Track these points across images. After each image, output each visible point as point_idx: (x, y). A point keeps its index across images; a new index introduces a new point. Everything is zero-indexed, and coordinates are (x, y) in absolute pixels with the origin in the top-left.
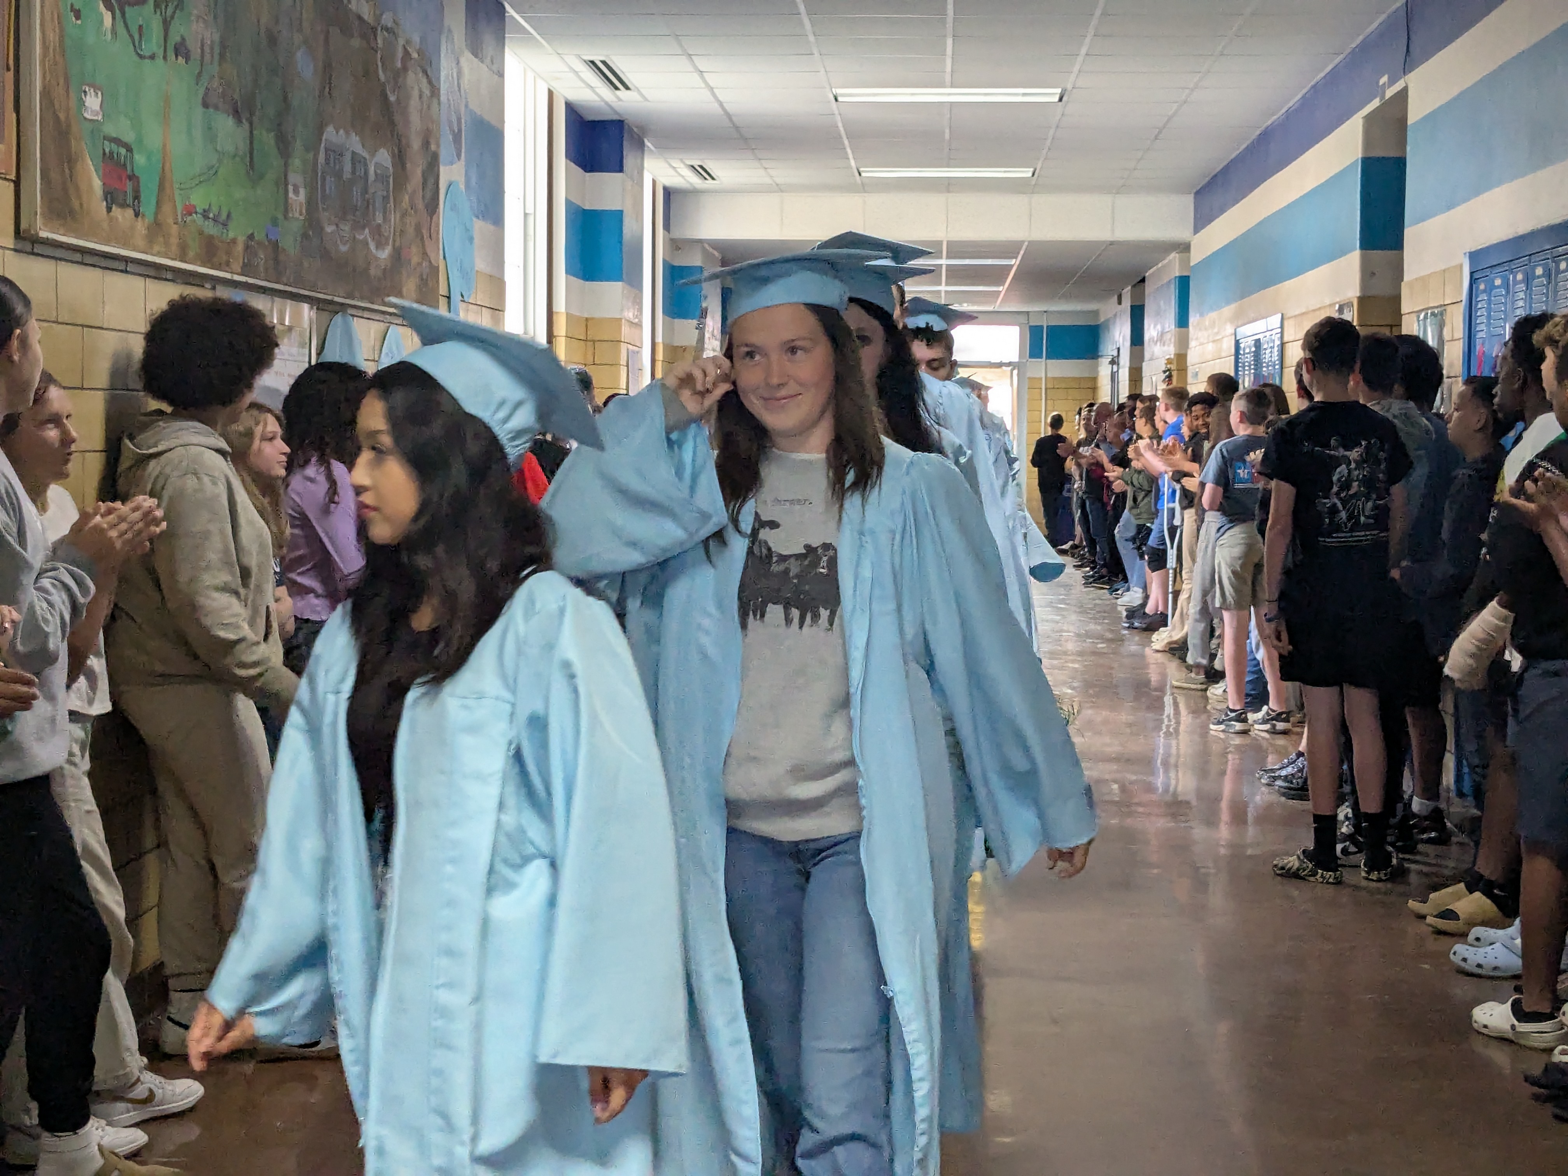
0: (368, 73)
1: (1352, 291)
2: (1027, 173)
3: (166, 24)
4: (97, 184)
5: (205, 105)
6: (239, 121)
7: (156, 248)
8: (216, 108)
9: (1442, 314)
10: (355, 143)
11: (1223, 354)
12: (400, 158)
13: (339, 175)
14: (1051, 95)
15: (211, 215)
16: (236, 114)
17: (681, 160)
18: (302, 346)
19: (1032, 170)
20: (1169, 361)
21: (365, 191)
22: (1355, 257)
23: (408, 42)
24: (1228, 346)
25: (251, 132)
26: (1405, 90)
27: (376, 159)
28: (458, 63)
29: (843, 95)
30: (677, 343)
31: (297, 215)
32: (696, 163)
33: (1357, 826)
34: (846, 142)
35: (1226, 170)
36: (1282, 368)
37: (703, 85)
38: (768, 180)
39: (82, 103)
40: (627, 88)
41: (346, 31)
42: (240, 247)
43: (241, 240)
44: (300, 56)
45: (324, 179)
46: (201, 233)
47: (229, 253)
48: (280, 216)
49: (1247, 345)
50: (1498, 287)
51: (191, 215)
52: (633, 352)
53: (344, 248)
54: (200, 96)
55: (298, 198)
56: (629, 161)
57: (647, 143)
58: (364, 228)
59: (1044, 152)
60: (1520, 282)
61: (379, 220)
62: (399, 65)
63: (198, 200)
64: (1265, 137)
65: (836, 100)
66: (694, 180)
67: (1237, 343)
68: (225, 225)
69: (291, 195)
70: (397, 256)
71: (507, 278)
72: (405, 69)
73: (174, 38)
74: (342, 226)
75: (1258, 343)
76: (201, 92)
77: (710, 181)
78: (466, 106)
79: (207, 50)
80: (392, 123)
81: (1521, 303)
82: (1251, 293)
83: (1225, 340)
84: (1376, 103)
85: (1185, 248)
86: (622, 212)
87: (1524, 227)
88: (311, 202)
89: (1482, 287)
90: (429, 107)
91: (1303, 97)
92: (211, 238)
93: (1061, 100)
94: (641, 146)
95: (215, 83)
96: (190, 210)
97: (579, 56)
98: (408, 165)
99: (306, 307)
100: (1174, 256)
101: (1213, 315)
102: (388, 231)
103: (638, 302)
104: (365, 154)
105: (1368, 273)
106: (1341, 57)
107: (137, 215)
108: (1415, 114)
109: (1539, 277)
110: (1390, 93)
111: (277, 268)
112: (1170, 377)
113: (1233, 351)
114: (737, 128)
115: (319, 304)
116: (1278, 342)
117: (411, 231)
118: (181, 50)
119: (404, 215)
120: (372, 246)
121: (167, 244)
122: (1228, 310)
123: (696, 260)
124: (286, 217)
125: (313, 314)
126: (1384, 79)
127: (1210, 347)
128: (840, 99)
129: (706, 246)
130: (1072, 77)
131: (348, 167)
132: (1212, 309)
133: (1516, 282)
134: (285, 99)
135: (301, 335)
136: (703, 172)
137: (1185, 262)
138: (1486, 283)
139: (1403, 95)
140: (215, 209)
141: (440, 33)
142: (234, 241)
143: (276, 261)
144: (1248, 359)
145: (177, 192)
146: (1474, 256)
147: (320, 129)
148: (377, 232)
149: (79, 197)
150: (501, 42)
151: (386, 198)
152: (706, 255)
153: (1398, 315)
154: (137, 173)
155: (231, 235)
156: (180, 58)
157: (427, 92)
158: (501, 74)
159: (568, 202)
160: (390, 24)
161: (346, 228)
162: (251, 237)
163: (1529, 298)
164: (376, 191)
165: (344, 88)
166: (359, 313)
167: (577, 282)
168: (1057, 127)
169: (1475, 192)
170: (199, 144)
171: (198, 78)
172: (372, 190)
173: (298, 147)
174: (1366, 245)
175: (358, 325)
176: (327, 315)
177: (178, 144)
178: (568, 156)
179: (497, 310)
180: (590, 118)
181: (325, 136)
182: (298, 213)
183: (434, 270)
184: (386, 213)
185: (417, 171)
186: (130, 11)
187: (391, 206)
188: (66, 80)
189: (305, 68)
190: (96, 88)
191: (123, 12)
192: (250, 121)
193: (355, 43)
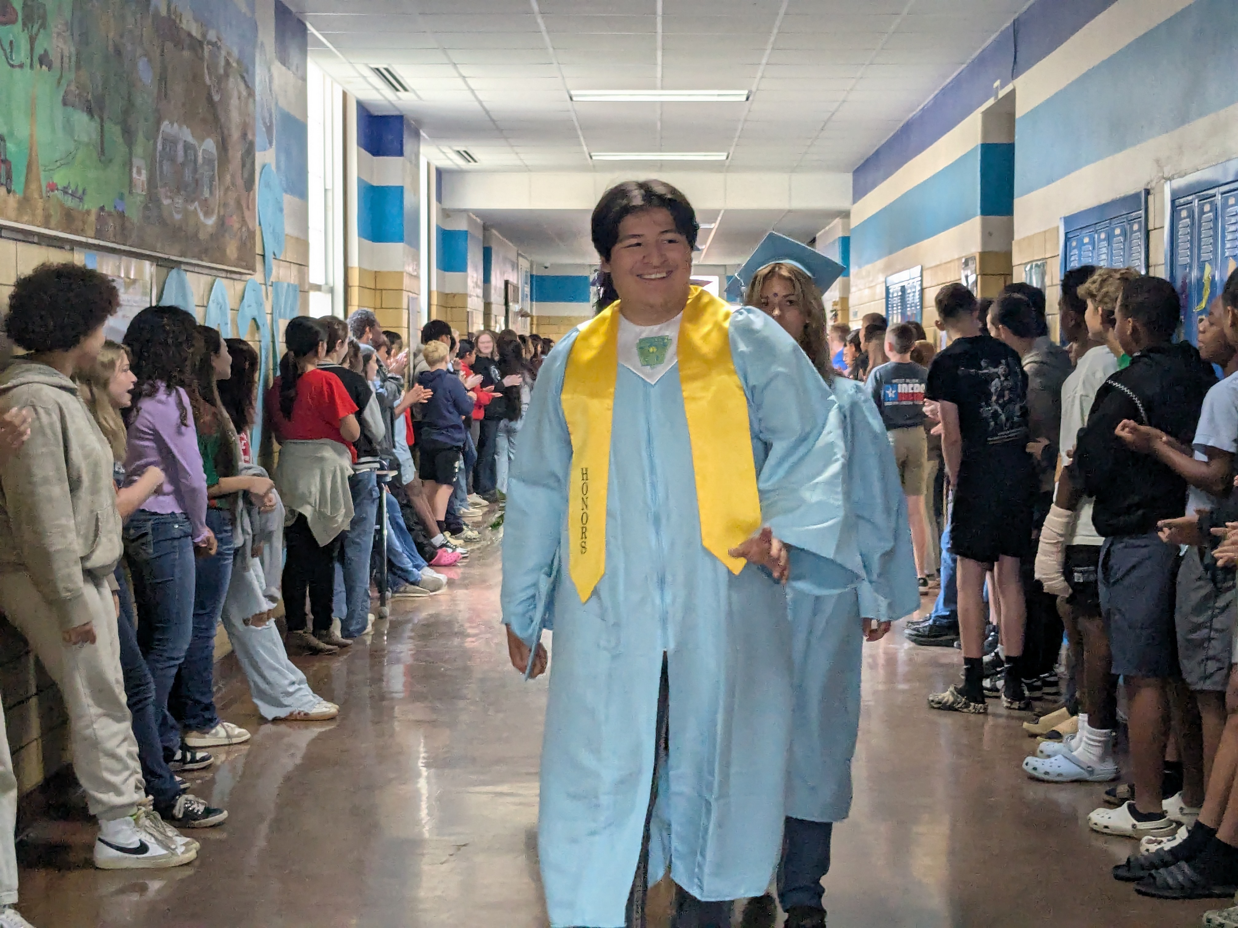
0: (196, 78)
1: (975, 248)
2: (722, 156)
3: (32, 40)
5: (65, 103)
6: (92, 116)
7: (26, 218)
8: (73, 106)
9: (1044, 265)
10: (186, 134)
11: (877, 298)
12: (223, 145)
13: (173, 160)
14: (739, 95)
15: (70, 192)
16: (90, 112)
17: (450, 147)
18: (145, 294)
19: (726, 154)
20: (835, 304)
21: (195, 170)
22: (976, 222)
23: (229, 54)
24: (880, 291)
25: (102, 126)
26: (1013, 91)
27: (203, 147)
28: (269, 70)
29: (577, 96)
30: (447, 291)
31: (139, 191)
32: (461, 149)
34: (580, 132)
35: (877, 153)
36: (922, 308)
37: (465, 87)
38: (518, 162)
40: (405, 90)
41: (178, 44)
42: (93, 218)
43: (94, 211)
44: (142, 64)
45: (161, 162)
46: (62, 206)
47: (84, 223)
48: (126, 191)
49: (895, 290)
50: (1086, 244)
51: (52, 191)
52: (413, 299)
53: (178, 217)
54: (61, 98)
55: (141, 178)
56: (408, 147)
57: (423, 133)
58: (193, 201)
59: (736, 139)
60: (1104, 240)
62: (222, 71)
63: (60, 178)
64: (907, 128)
65: (571, 99)
66: (461, 163)
67: (887, 289)
68: (81, 199)
69: (135, 175)
70: (222, 223)
71: (311, 240)
72: (227, 75)
73: (39, 51)
74: (176, 200)
75: (903, 289)
76: (62, 93)
77: (473, 163)
78: (277, 104)
79: (66, 60)
80: (216, 118)
81: (1104, 257)
82: (897, 250)
83: (878, 286)
84: (991, 102)
85: (845, 215)
86: (402, 188)
87: (1106, 198)
88: (151, 180)
89: (1074, 244)
90: (247, 104)
91: (936, 97)
92: (69, 209)
93: (747, 99)
94: (416, 135)
95: (73, 88)
96: (52, 187)
97: (366, 65)
98: (231, 153)
99: (147, 263)
100: (837, 221)
101: (868, 267)
102: (214, 203)
103: (416, 258)
104: (190, 139)
105: (987, 234)
106: (964, 66)
107: (9, 191)
108: (1021, 110)
109: (1118, 236)
110: (1002, 94)
111: (123, 233)
112: (836, 315)
113: (884, 295)
114: (493, 121)
115: (160, 262)
116: (918, 288)
117: (232, 203)
118: (44, 60)
119: (227, 189)
120: (201, 215)
121: (34, 215)
122: (880, 263)
123: (462, 225)
124: (130, 192)
125: (154, 269)
126: (997, 83)
127: (867, 292)
128: (574, 99)
129: (471, 214)
130: (757, 80)
131: (181, 153)
132: (868, 262)
133: (1100, 240)
134: (129, 100)
135: (144, 287)
136: (467, 156)
137: (846, 226)
138: (1077, 241)
139: (1011, 96)
140: (73, 187)
141: (254, 47)
142: (88, 212)
143: (123, 228)
144: (896, 301)
145: (42, 175)
146: (1068, 220)
147: (158, 122)
148: (205, 204)
150: (304, 53)
151: (212, 179)
152: (471, 221)
153: (1010, 266)
154: (9, 159)
155: (86, 207)
156: (44, 67)
157: (244, 93)
158: (304, 79)
159: (359, 181)
160: (214, 39)
161: (179, 201)
162: (102, 209)
163: (1110, 254)
164: (204, 172)
165: (178, 89)
166: (191, 268)
167: (368, 243)
168: (746, 120)
169: (1068, 171)
170: (60, 133)
171: (59, 83)
172: (200, 171)
173: (140, 137)
174: (985, 212)
175: (190, 278)
176: (165, 270)
177: (43, 135)
178: (359, 144)
179: (303, 265)
180: (377, 113)
181: (162, 128)
182: (141, 190)
183: (253, 234)
184: (211, 189)
185: (236, 155)
187: (216, 183)
189: (145, 74)
192: (101, 117)
193: (186, 54)
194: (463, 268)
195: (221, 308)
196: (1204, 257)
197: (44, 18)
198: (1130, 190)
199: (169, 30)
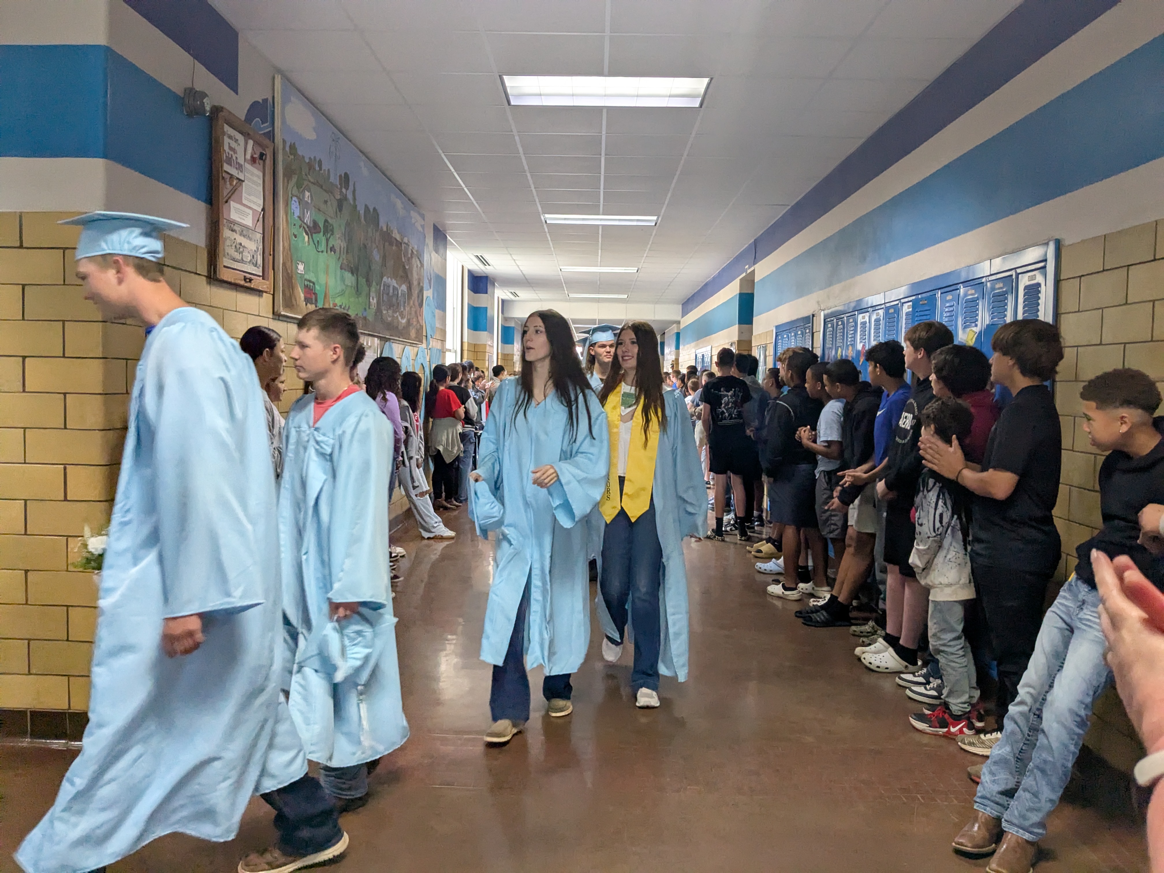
0: (399, 258)
1: (735, 338)
2: (625, 296)
3: (327, 240)
4: (302, 296)
5: (341, 268)
6: (352, 273)
8: (345, 270)
9: (766, 347)
10: (394, 283)
12: (410, 288)
13: (388, 294)
14: (634, 270)
17: (508, 290)
18: (375, 353)
19: (627, 295)
20: (673, 361)
21: (397, 299)
22: (736, 327)
23: (413, 248)
24: (693, 356)
25: (357, 278)
26: (755, 270)
27: (401, 288)
28: (430, 256)
29: (563, 269)
30: (505, 353)
32: (513, 291)
33: (736, 522)
34: (564, 285)
35: (692, 297)
37: (515, 264)
38: (537, 298)
39: (297, 268)
40: (489, 265)
41: (391, 244)
44: (375, 252)
45: (383, 295)
48: (367, 307)
49: (699, 356)
50: (785, 338)
52: (491, 355)
53: (390, 319)
54: (339, 266)
55: (374, 302)
56: (489, 290)
57: (496, 284)
58: (396, 312)
59: (632, 289)
60: (793, 336)
61: (402, 309)
62: (409, 256)
63: (338, 302)
64: (707, 285)
65: (561, 270)
66: (512, 297)
67: (696, 355)
69: (371, 300)
70: (408, 322)
71: (447, 330)
72: (412, 257)
73: (330, 245)
75: (703, 355)
76: (340, 264)
77: (518, 297)
78: (433, 270)
79: (342, 249)
80: (407, 276)
82: (701, 338)
83: (692, 354)
84: (744, 275)
85: (678, 323)
86: (487, 308)
87: (794, 318)
88: (378, 303)
89: (780, 339)
90: (420, 271)
91: (719, 272)
93: (637, 272)
94: (494, 285)
95: (345, 262)
97: (472, 254)
98: (413, 291)
99: (376, 339)
100: (675, 325)
101: (688, 346)
102: (406, 313)
103: (492, 338)
104: (396, 285)
105: (741, 333)
106: (732, 259)
108: (758, 278)
109: (799, 335)
110: (749, 271)
111: (366, 326)
113: (695, 358)
114: (526, 279)
115: (382, 339)
117: (413, 313)
118: (332, 249)
119: (411, 308)
120: (400, 318)
122: (693, 344)
123: (512, 324)
124: (369, 308)
125: (379, 341)
126: (747, 267)
127: (687, 356)
129: (516, 319)
130: (642, 263)
131: (391, 291)
132: (688, 344)
134: (370, 267)
135: (375, 350)
136: (515, 294)
137: (679, 327)
138: (781, 336)
139: (753, 272)
141: (424, 245)
143: (365, 323)
144: (700, 360)
145: (330, 299)
146: (777, 327)
147: (382, 277)
148: (401, 313)
149: (296, 300)
150: (445, 248)
151: (404, 302)
152: (516, 323)
154: (316, 292)
157: (419, 266)
158: (445, 260)
159: (468, 304)
160: (406, 242)
161: (390, 312)
163: (796, 342)
165: (390, 263)
166: (394, 341)
167: (471, 331)
168: (636, 281)
169: (777, 306)
170: (339, 282)
171: (339, 259)
172: (400, 299)
173: (374, 283)
174: (740, 323)
176: (383, 342)
177: (331, 282)
178: (468, 288)
179: (443, 341)
180: (476, 275)
181: (384, 280)
182: (374, 307)
183: (422, 327)
184: (404, 306)
185: (415, 292)
186: (314, 235)
187: (406, 304)
188: (291, 258)
189: (377, 256)
190: (302, 262)
191: (312, 235)
192: (357, 275)
193: (394, 248)
194: (512, 343)
195: (408, 359)
196: (838, 345)
197: (333, 231)
198: (805, 314)
199: (387, 237)
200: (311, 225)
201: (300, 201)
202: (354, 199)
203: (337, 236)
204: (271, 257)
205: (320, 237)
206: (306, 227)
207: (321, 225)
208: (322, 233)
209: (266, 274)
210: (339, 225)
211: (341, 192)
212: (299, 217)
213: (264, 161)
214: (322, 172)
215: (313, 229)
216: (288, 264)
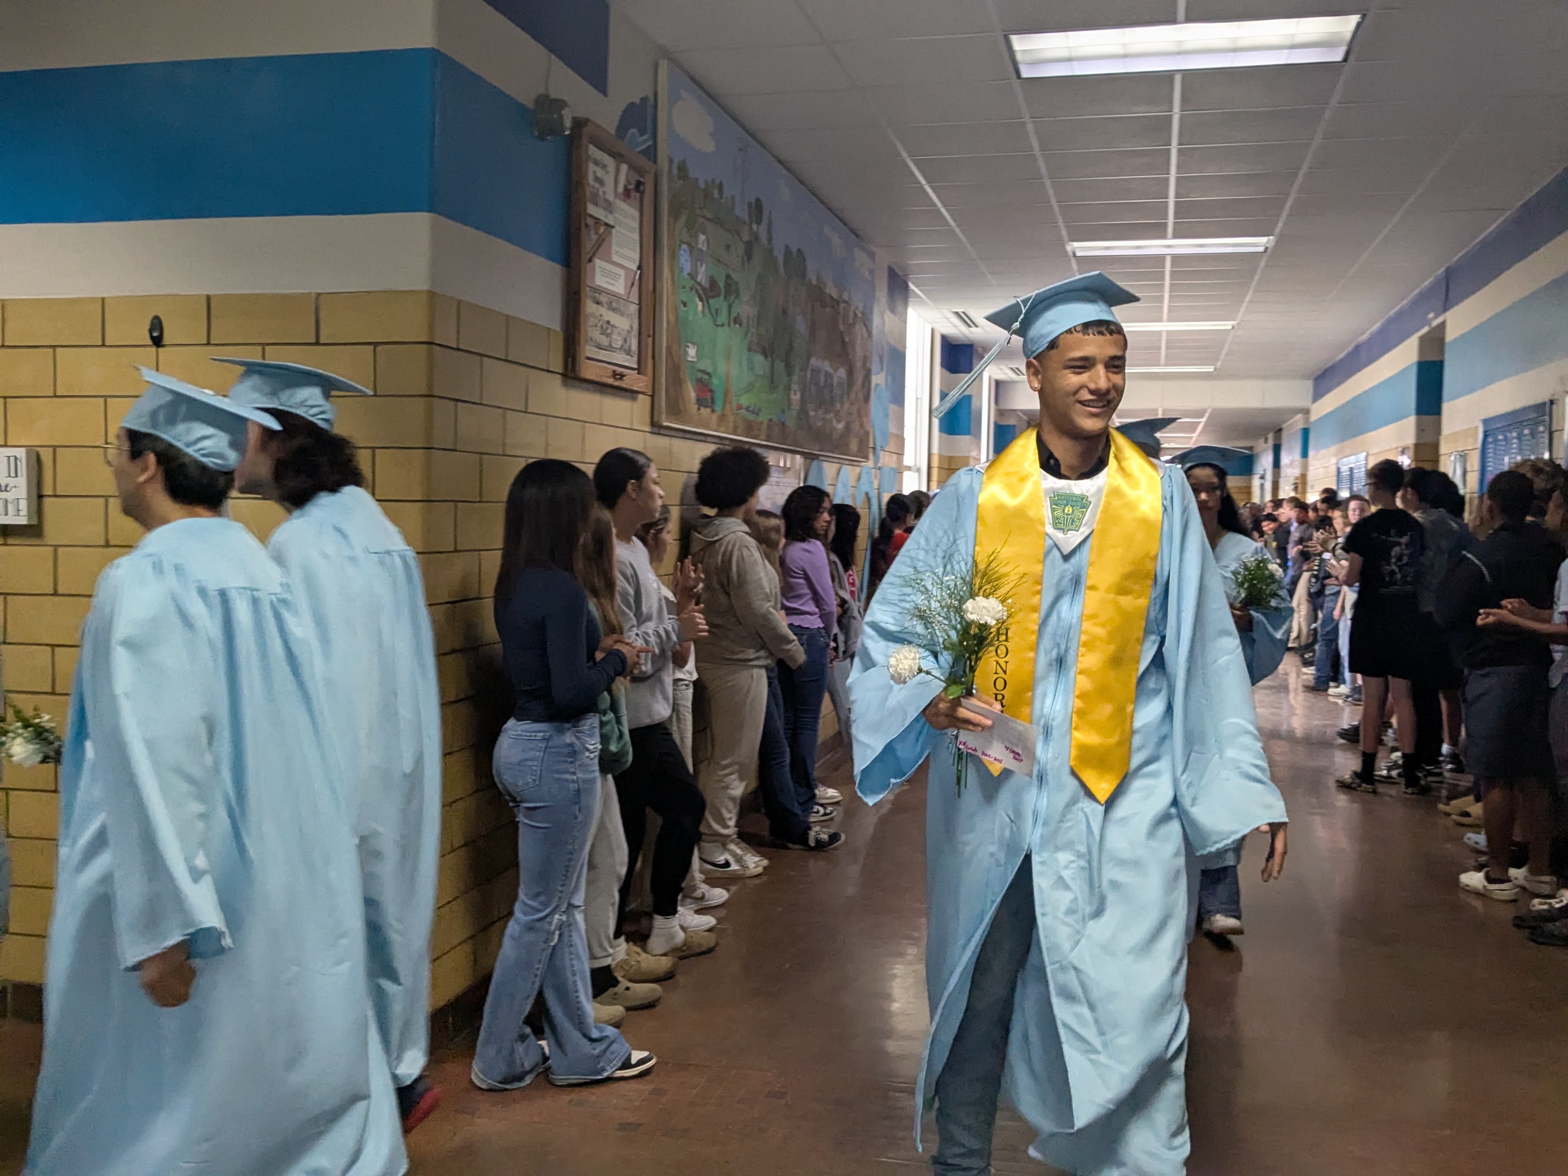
0: (834, 325)
2: (1211, 369)
3: (730, 307)
4: (693, 395)
5: (749, 350)
6: (766, 357)
7: (723, 429)
8: (755, 351)
10: (826, 366)
11: (1330, 476)
12: (850, 373)
13: (817, 384)
14: (1228, 325)
15: (751, 410)
16: (765, 354)
17: (1006, 365)
18: (796, 477)
19: (1214, 368)
20: (1296, 478)
21: (832, 392)
22: (1412, 422)
23: (856, 308)
24: (1333, 471)
25: (772, 363)
27: (837, 374)
28: (883, 317)
32: (1014, 367)
35: (1332, 368)
39: (686, 353)
40: (976, 326)
41: (823, 303)
42: (765, 426)
43: (766, 422)
44: (799, 318)
45: (810, 386)
46: (745, 419)
47: (759, 430)
48: (786, 408)
49: (1345, 470)
51: (740, 409)
53: (819, 424)
54: (747, 346)
55: (796, 398)
56: (976, 366)
58: (830, 412)
61: (839, 408)
62: (851, 321)
63: (745, 401)
64: (1357, 349)
67: (1338, 469)
68: (757, 414)
69: (792, 396)
70: (848, 427)
71: (905, 436)
72: (854, 323)
73: (734, 315)
74: (818, 412)
76: (747, 342)
78: (886, 341)
79: (751, 319)
80: (847, 354)
85: (1306, 412)
86: (971, 395)
88: (803, 399)
90: (866, 343)
92: (751, 421)
93: (1233, 328)
95: (755, 338)
96: (740, 407)
97: (949, 310)
98: (855, 376)
99: (798, 457)
101: (1324, 451)
102: (844, 413)
103: (979, 446)
104: (830, 370)
107: (713, 411)
111: (783, 438)
113: (1336, 472)
115: (807, 456)
117: (855, 412)
118: (737, 320)
119: (852, 404)
120: (834, 422)
121: (727, 426)
122: (1334, 449)
124: (789, 408)
125: (802, 460)
127: (1322, 471)
129: (1020, 413)
131: (823, 379)
132: (1323, 448)
134: (791, 345)
135: (795, 472)
137: (1306, 421)
140: (753, 406)
141: (873, 302)
142: (762, 423)
143: (784, 432)
145: (734, 399)
147: (808, 360)
148: (837, 413)
149: (684, 403)
150: (906, 303)
151: (842, 397)
152: (1018, 418)
154: (714, 388)
155: (760, 419)
157: (865, 335)
158: (905, 322)
159: (942, 391)
160: (847, 299)
161: (821, 413)
162: (770, 420)
164: (837, 391)
165: (822, 335)
166: (826, 459)
167: (945, 436)
168: (1230, 343)
170: (745, 370)
171: (746, 335)
172: (835, 391)
173: (797, 369)
175: (825, 465)
176: (808, 461)
177: (735, 372)
178: (941, 365)
179: (900, 454)
180: (954, 343)
181: (811, 362)
182: (796, 406)
183: (867, 434)
184: (842, 403)
185: (859, 379)
186: (711, 301)
187: (845, 399)
188: (678, 340)
189: (801, 327)
190: (694, 344)
191: (708, 302)
192: (772, 357)
193: (828, 310)
195: (845, 485)
197: (737, 292)
199: (818, 295)
200: (707, 286)
201: (692, 248)
202: (770, 240)
203: (744, 299)
204: (650, 340)
205: (719, 303)
206: (698, 288)
207: (721, 285)
208: (722, 297)
209: (643, 365)
210: (746, 281)
211: (751, 229)
212: (689, 274)
213: (642, 193)
214: (723, 201)
215: (709, 292)
216: (674, 347)
